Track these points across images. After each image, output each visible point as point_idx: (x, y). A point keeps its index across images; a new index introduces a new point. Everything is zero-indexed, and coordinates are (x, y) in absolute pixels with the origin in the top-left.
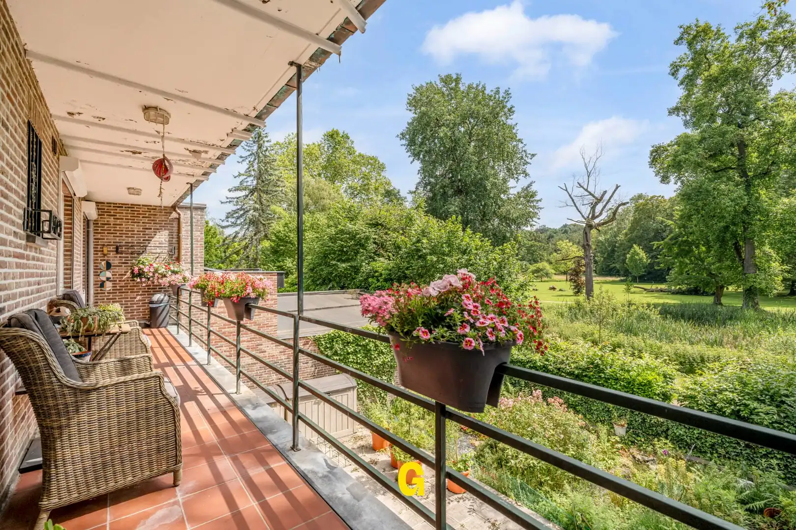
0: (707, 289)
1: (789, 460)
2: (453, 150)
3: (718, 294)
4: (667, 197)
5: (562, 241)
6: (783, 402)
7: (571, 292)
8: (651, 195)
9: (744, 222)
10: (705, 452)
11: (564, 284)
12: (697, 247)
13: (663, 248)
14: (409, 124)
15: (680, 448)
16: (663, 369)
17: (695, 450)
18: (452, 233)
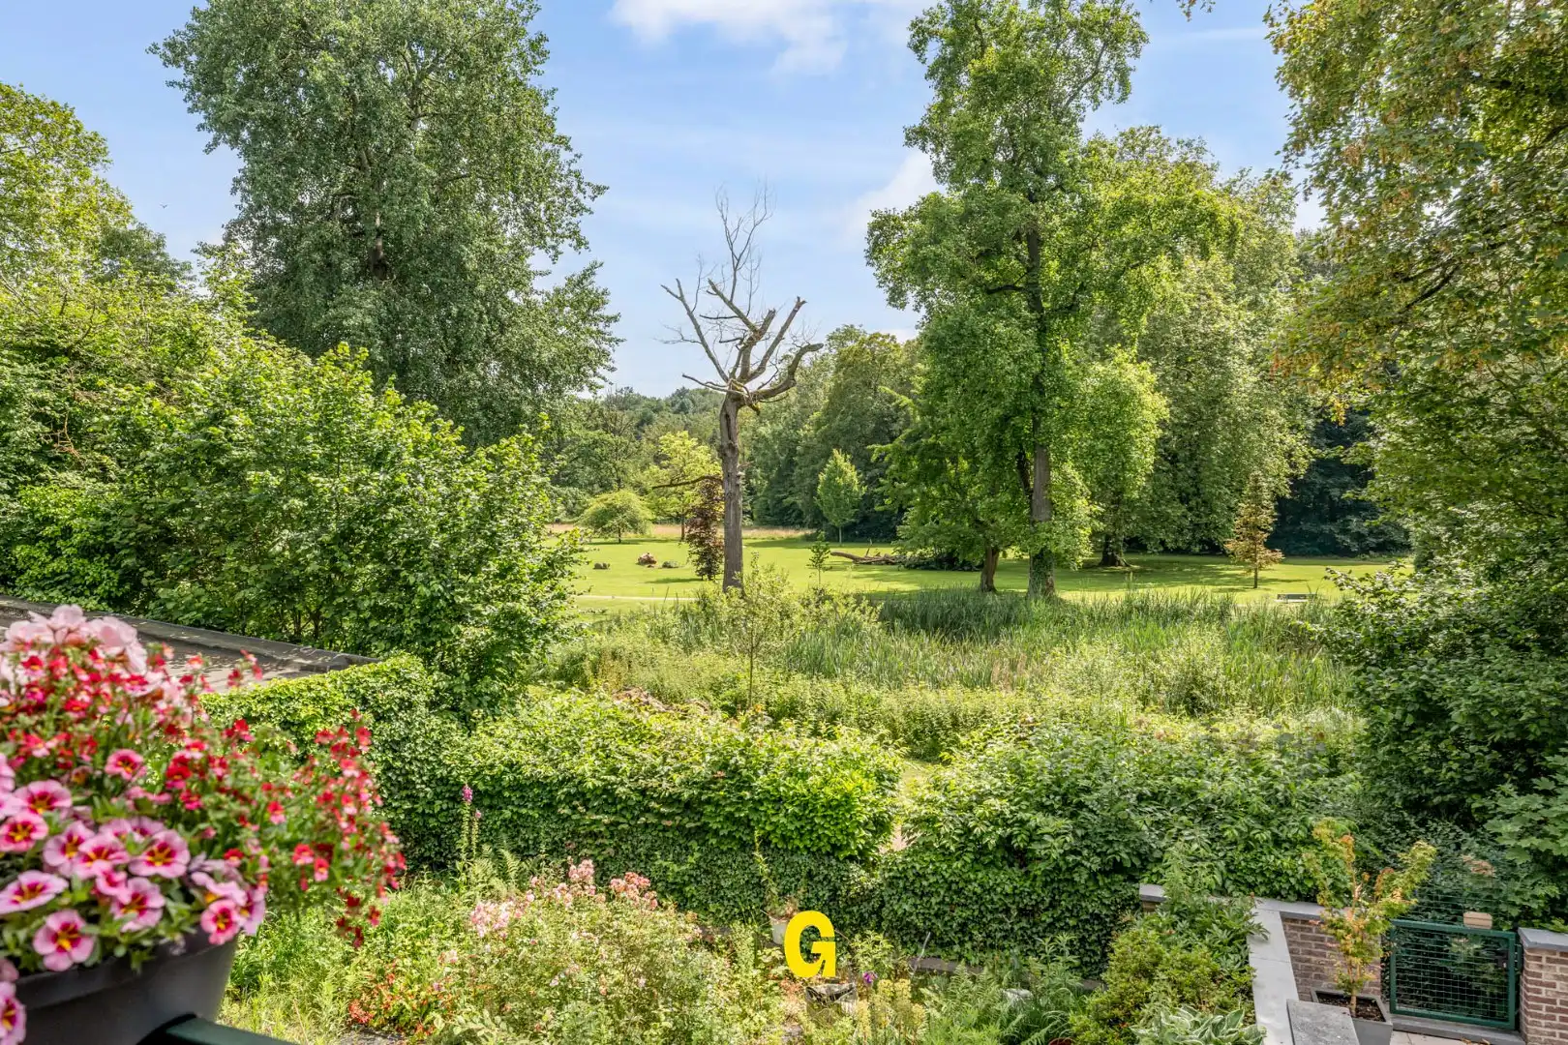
0: (969, 556)
1: (1088, 927)
2: (358, 133)
3: (988, 567)
4: (901, 340)
5: (674, 433)
6: (1081, 805)
7: (690, 570)
8: (870, 332)
9: (1033, 410)
10: (951, 943)
11: (675, 550)
12: (954, 461)
13: (890, 462)
14: (196, 14)
15: (904, 944)
16: (877, 760)
17: (932, 943)
18: (339, 399)
